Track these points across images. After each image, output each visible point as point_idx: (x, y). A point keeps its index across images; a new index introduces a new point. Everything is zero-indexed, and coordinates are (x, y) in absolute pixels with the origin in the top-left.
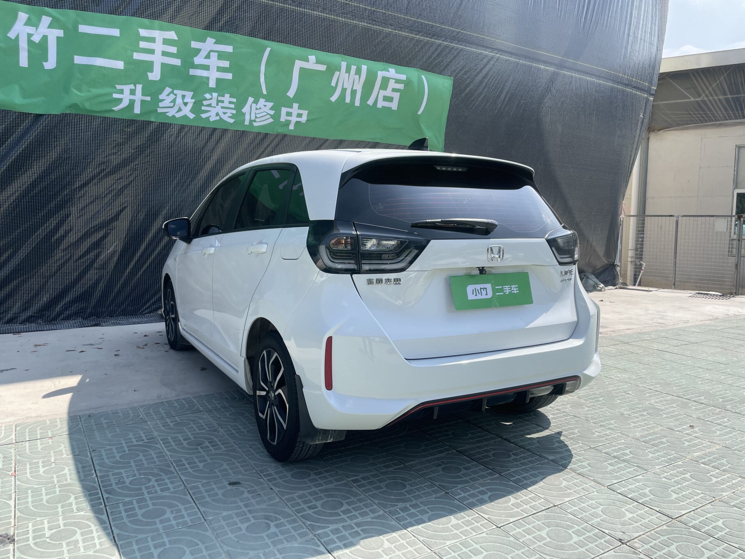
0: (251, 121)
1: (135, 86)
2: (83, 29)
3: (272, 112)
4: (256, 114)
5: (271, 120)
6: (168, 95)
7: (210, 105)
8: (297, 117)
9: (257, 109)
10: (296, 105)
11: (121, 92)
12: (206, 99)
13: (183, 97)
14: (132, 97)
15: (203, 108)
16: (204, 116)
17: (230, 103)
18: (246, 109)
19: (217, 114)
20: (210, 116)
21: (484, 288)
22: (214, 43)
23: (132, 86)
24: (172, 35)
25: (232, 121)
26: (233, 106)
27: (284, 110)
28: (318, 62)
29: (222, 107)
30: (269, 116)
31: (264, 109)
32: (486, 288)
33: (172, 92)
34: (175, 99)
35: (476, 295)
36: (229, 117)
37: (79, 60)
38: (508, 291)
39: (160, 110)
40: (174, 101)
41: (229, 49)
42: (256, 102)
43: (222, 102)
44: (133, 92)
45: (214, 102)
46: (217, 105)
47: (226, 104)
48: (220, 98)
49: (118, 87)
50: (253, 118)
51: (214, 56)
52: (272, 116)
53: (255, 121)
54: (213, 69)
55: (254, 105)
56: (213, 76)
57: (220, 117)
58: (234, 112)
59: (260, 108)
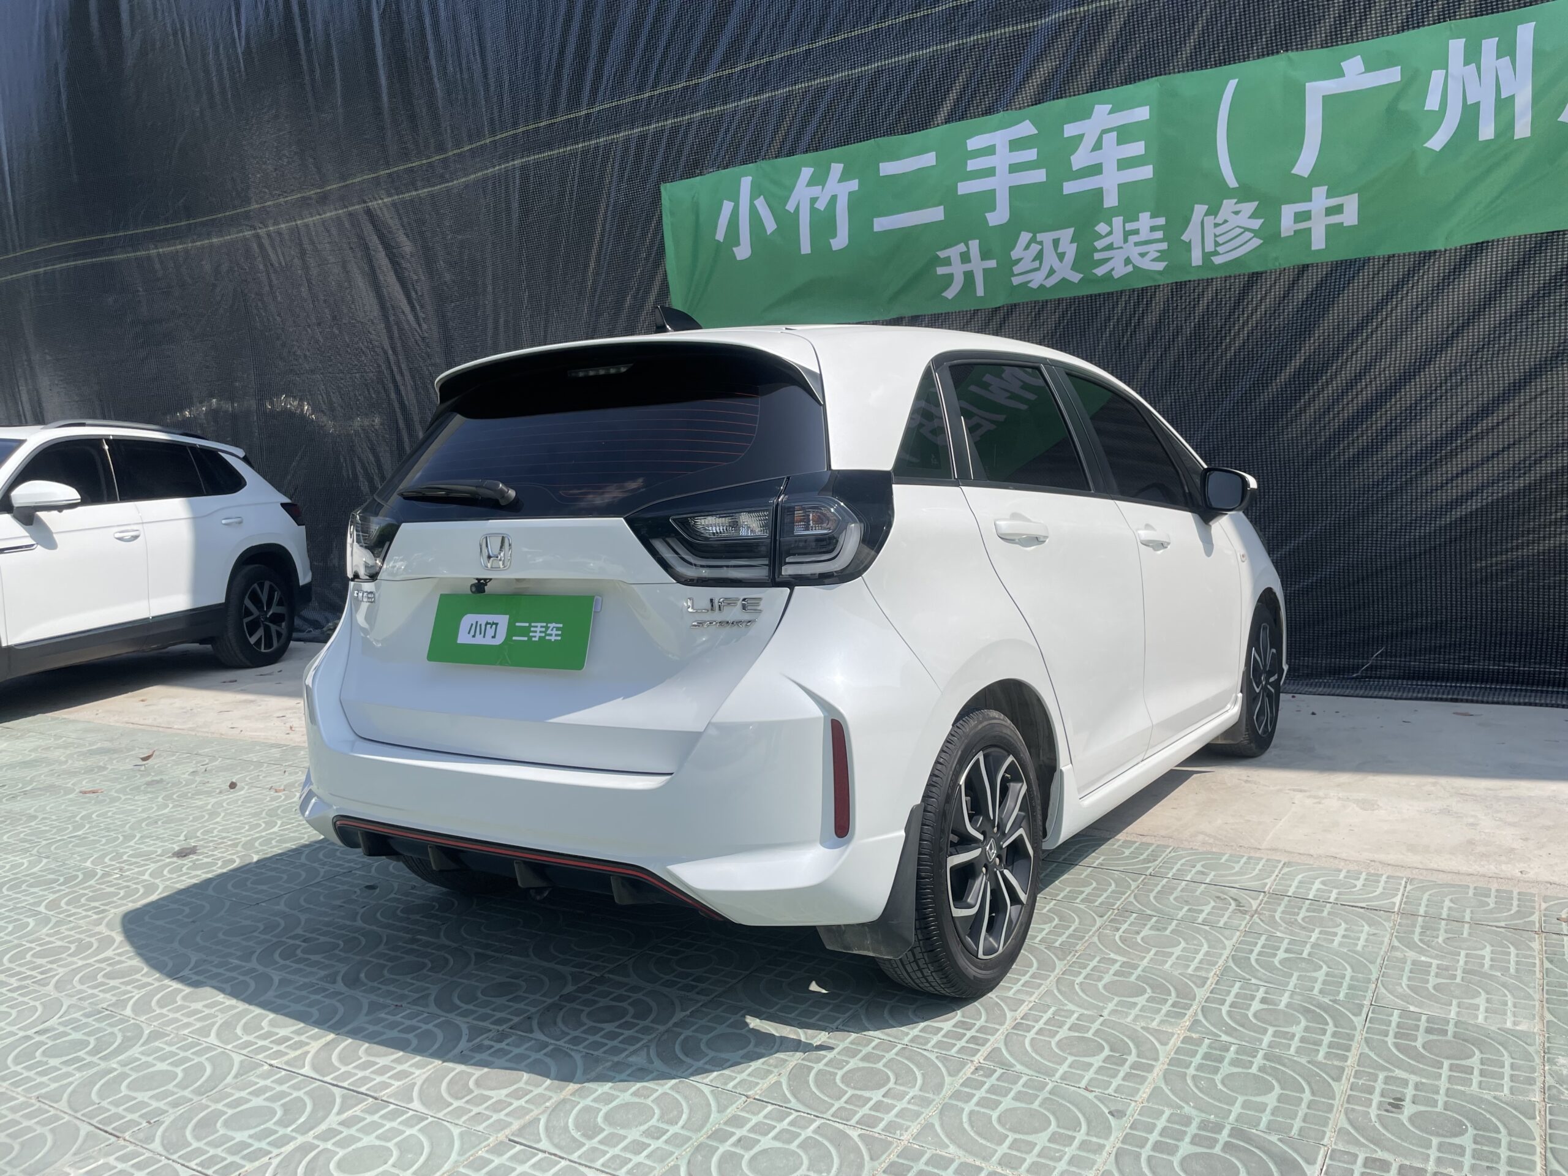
0: (1207, 256)
1: (967, 246)
2: (888, 168)
3: (1257, 224)
4: (1216, 236)
5: (1257, 242)
6: (1027, 247)
7: (1110, 247)
8: (1327, 215)
9: (1216, 225)
10: (1319, 193)
11: (947, 262)
12: (1101, 237)
13: (1056, 243)
14: (967, 267)
15: (1097, 256)
16: (1100, 271)
17: (1153, 229)
18: (1191, 234)
19: (1128, 261)
20: (1113, 269)
21: (494, 623)
22: (1110, 113)
23: (961, 247)
24: (1026, 128)
25: (1160, 266)
26: (1159, 235)
27: (1288, 212)
28: (1370, 67)
29: (1136, 244)
30: (1248, 235)
31: (1234, 221)
32: (497, 624)
33: (1033, 240)
34: (1041, 253)
35: (474, 636)
36: (1153, 260)
37: (881, 224)
38: (538, 635)
39: (1016, 281)
40: (1039, 256)
41: (1142, 113)
42: (1213, 211)
43: (1136, 232)
44: (965, 258)
45: (1117, 238)
46: (1126, 241)
47: (1145, 235)
48: (1130, 226)
49: (942, 254)
50: (1210, 247)
51: (1111, 138)
52: (1256, 233)
53: (1216, 253)
54: (1110, 167)
55: (1209, 221)
56: (1110, 182)
57: (1134, 266)
58: (1164, 246)
59: (1226, 221)
